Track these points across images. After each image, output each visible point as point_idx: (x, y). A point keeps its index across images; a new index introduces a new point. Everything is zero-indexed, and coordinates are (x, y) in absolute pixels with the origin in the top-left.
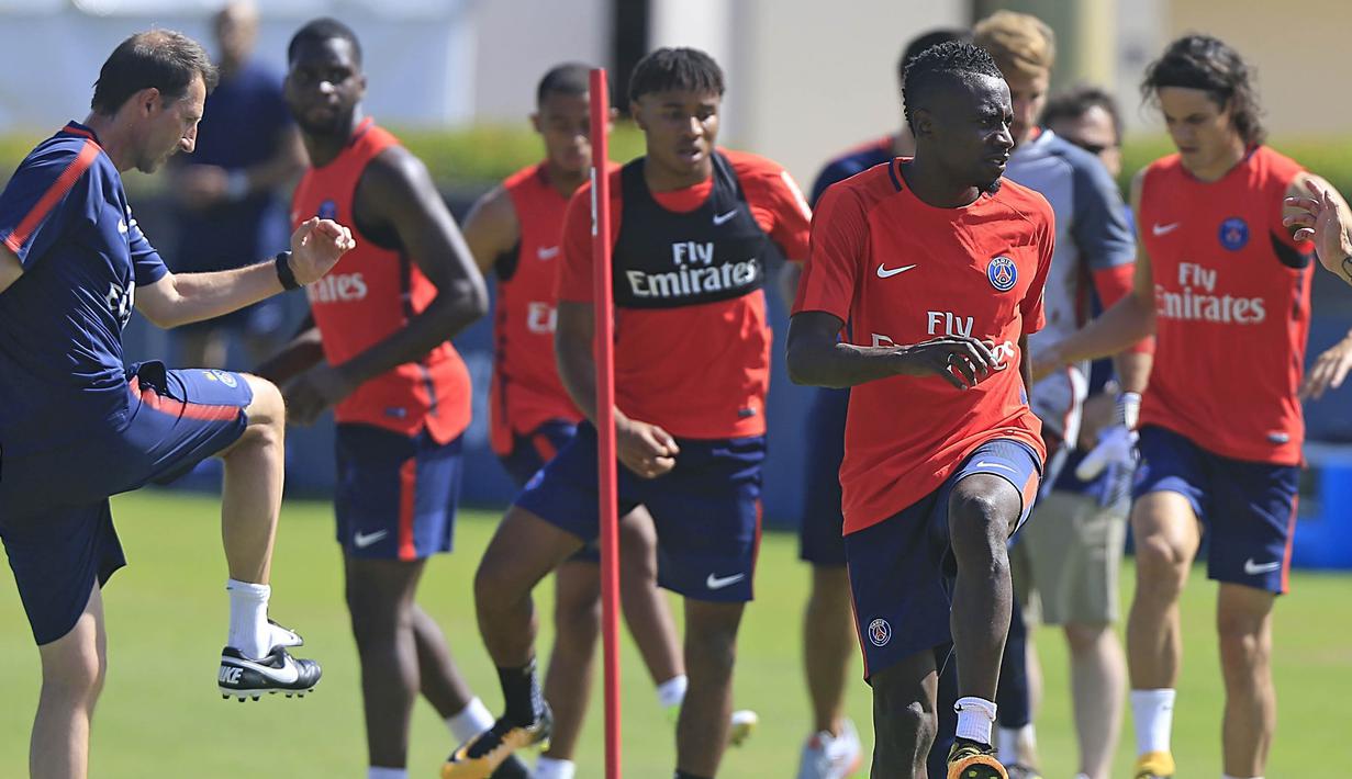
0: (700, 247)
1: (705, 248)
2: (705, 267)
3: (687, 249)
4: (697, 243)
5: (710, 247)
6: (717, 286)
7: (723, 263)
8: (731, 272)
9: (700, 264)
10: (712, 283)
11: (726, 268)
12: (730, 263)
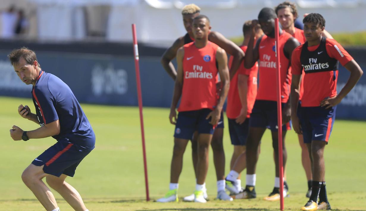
0: (314, 59)
1: (315, 60)
2: (315, 64)
3: (312, 60)
4: (314, 58)
5: (316, 59)
6: (318, 68)
7: (319, 63)
8: (321, 65)
9: (314, 63)
10: (317, 68)
11: (320, 64)
12: (320, 63)
